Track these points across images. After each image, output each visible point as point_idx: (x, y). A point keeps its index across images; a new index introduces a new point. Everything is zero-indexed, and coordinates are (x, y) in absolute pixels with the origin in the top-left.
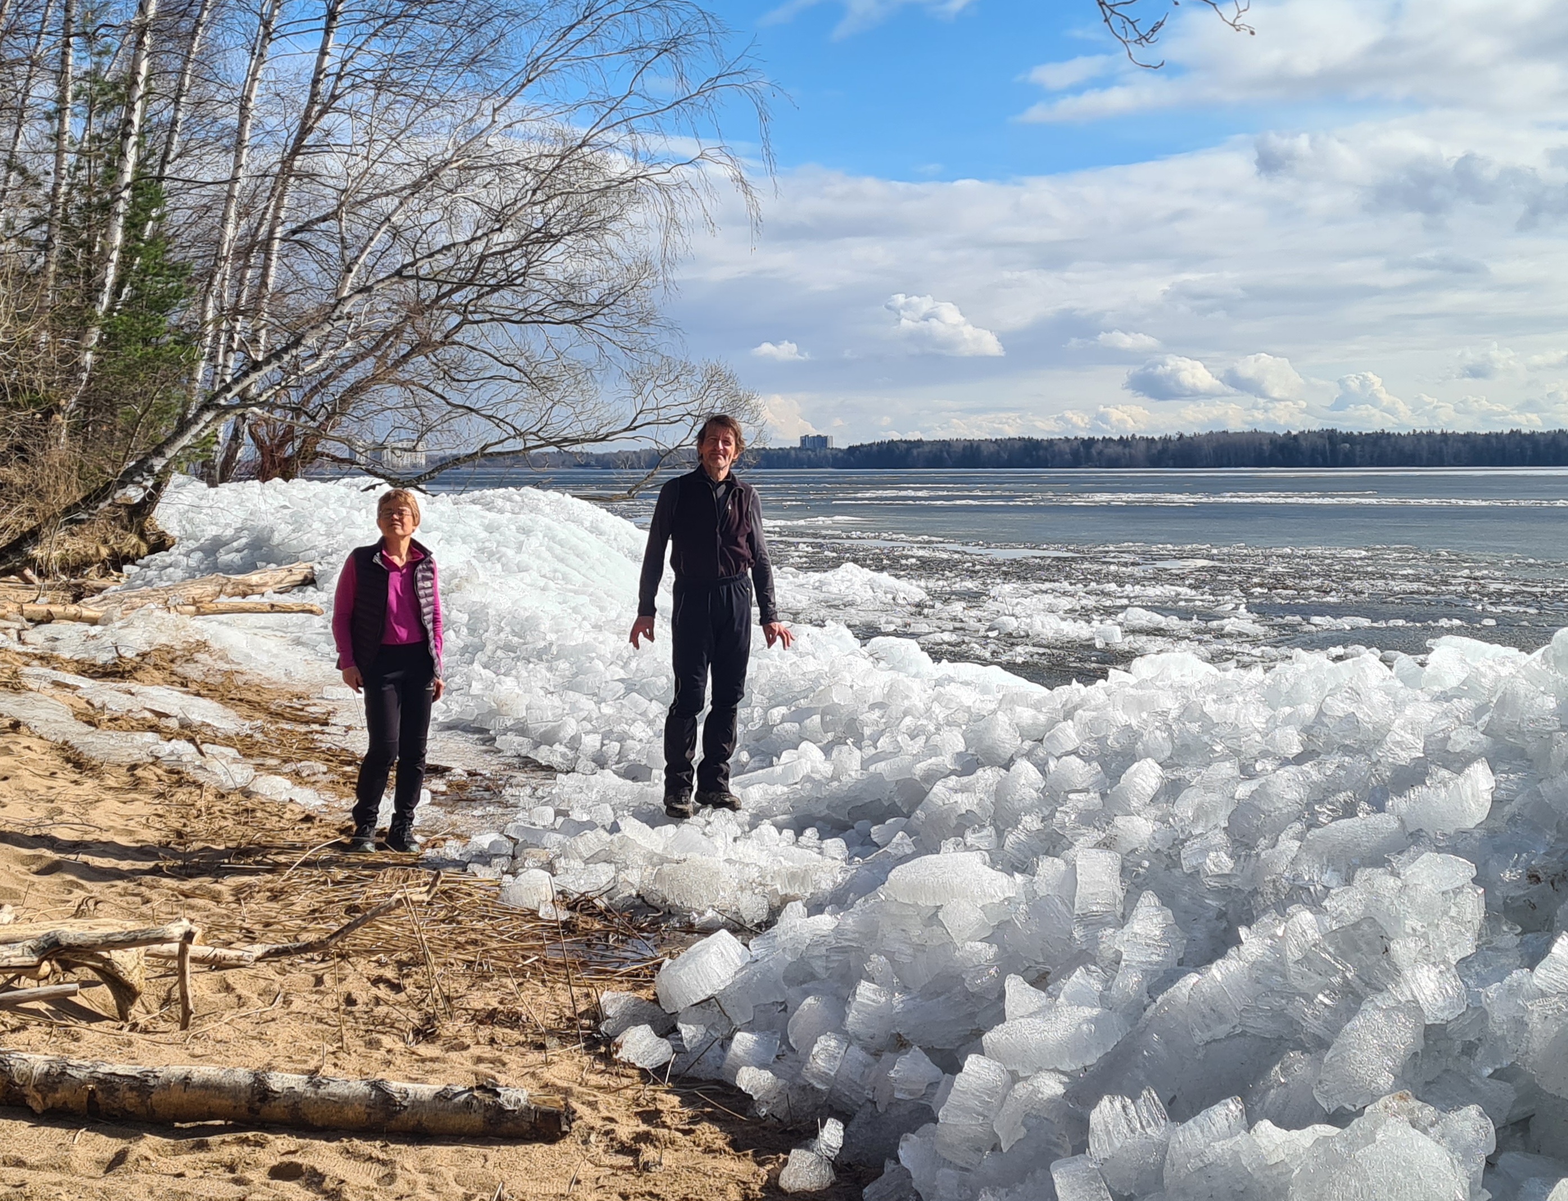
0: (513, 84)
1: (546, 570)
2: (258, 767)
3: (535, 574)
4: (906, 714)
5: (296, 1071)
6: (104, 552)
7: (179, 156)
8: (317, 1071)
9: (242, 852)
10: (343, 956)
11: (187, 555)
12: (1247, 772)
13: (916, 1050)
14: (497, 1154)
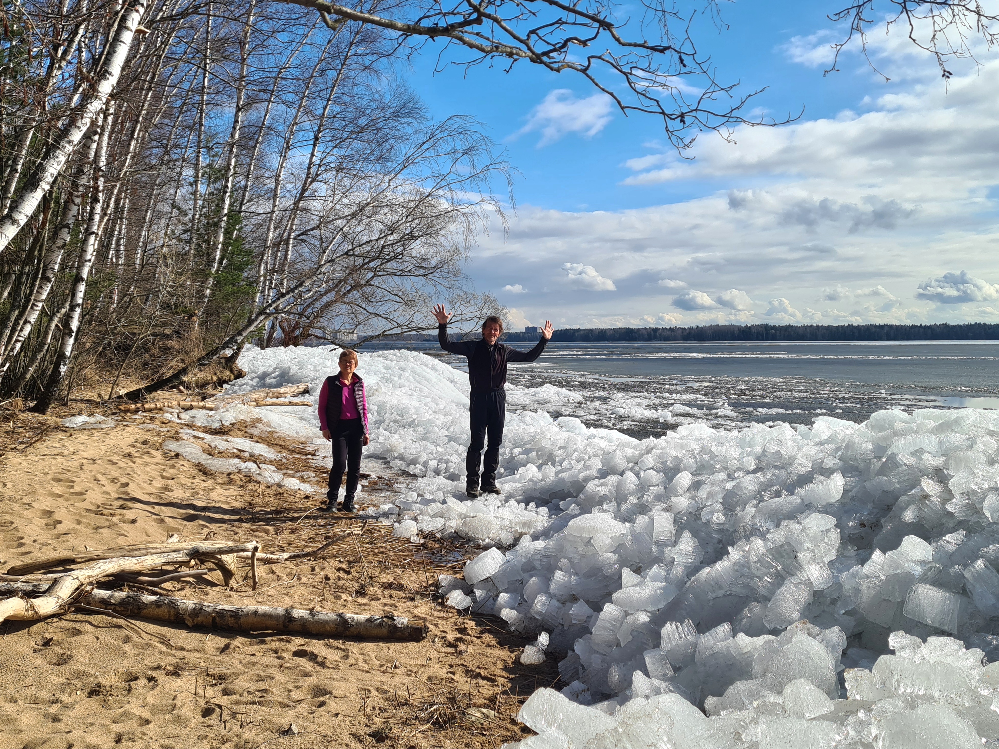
0: (397, 169)
1: (412, 386)
2: (285, 474)
3: (407, 389)
4: (575, 451)
5: (304, 609)
6: (215, 378)
7: (248, 201)
8: (313, 609)
9: (277, 512)
10: (324, 559)
11: (252, 380)
12: (731, 477)
13: (581, 602)
14: (395, 647)
